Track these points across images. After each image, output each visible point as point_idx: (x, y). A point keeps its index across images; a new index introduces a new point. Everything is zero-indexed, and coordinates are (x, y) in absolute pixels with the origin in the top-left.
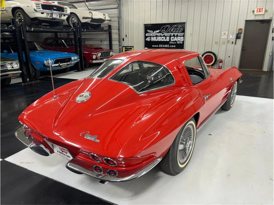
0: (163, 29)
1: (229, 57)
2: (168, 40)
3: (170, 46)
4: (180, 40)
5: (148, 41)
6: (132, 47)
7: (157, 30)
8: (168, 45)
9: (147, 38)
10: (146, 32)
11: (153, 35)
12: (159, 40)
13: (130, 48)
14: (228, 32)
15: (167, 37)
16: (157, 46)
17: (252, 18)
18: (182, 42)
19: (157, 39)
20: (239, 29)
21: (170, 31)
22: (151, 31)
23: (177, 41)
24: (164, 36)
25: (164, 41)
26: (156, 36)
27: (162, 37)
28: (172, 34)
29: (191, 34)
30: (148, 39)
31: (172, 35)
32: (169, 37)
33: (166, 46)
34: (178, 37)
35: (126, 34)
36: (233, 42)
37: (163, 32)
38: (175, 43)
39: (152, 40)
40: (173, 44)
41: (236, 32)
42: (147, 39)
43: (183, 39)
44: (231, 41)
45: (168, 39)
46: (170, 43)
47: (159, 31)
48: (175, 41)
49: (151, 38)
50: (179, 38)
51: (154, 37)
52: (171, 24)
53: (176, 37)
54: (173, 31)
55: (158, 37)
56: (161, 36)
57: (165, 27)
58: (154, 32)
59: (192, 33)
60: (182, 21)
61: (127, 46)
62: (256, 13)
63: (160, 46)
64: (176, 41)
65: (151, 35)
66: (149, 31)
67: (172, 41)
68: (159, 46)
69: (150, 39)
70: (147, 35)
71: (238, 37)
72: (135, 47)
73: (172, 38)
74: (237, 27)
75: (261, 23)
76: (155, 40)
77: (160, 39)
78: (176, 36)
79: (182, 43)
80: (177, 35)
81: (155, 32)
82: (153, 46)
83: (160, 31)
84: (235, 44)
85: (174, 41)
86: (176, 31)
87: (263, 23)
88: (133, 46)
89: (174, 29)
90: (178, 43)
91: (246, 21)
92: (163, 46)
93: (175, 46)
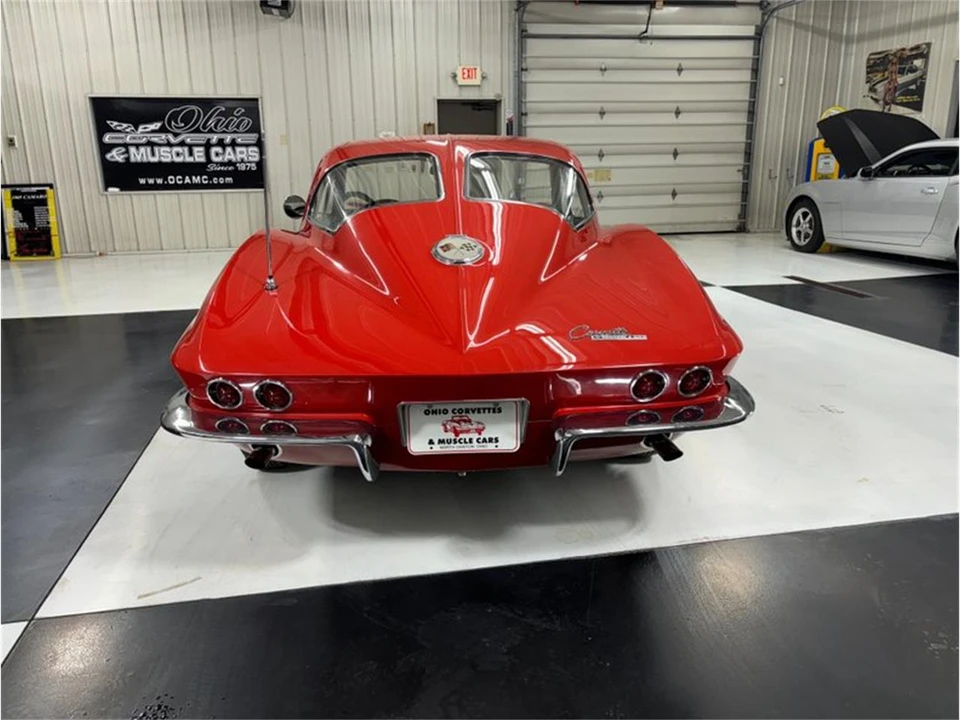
0: (174, 117)
2: (203, 160)
3: (210, 179)
4: (246, 159)
5: (117, 162)
6: (47, 188)
7: (150, 121)
8: (206, 177)
9: (109, 151)
10: (102, 128)
11: (134, 138)
12: (164, 160)
13: (34, 189)
14: (396, 131)
15: (196, 149)
16: (160, 181)
17: (451, 93)
18: (254, 165)
19: (153, 154)
20: (425, 125)
21: (204, 127)
22: (125, 125)
23: (234, 160)
24: (182, 144)
26: (151, 144)
27: (176, 149)
28: (215, 138)
29: (281, 136)
30: (115, 155)
31: (215, 140)
32: (202, 149)
33: (196, 180)
34: (238, 149)
35: (10, 136)
37: (177, 131)
38: (231, 168)
39: (132, 159)
40: (224, 174)
41: (417, 133)
42: (112, 157)
43: (257, 155)
45: (199, 156)
46: (211, 168)
47: (159, 125)
48: (230, 161)
49: (127, 152)
50: (241, 153)
51: (142, 149)
52: (207, 103)
53: (229, 149)
54: (216, 126)
55: (156, 149)
56: (169, 144)
57: (182, 110)
58: (137, 128)
59: (284, 133)
60: (247, 93)
61: (17, 182)
62: (461, 81)
63: (171, 180)
64: (230, 163)
65: (128, 140)
66: (115, 123)
67: (217, 163)
68: (166, 179)
69: (126, 156)
70: (107, 138)
72: (58, 185)
73: (214, 150)
74: (418, 119)
75: (474, 109)
76: (145, 160)
77: (165, 155)
78: (229, 145)
79: (254, 167)
80: (233, 140)
81: (141, 128)
82: (142, 181)
85: (226, 160)
86: (227, 127)
87: (480, 110)
88: (49, 181)
89: (220, 120)
90: (242, 167)
91: (440, 102)
92: (184, 179)
93: (229, 180)
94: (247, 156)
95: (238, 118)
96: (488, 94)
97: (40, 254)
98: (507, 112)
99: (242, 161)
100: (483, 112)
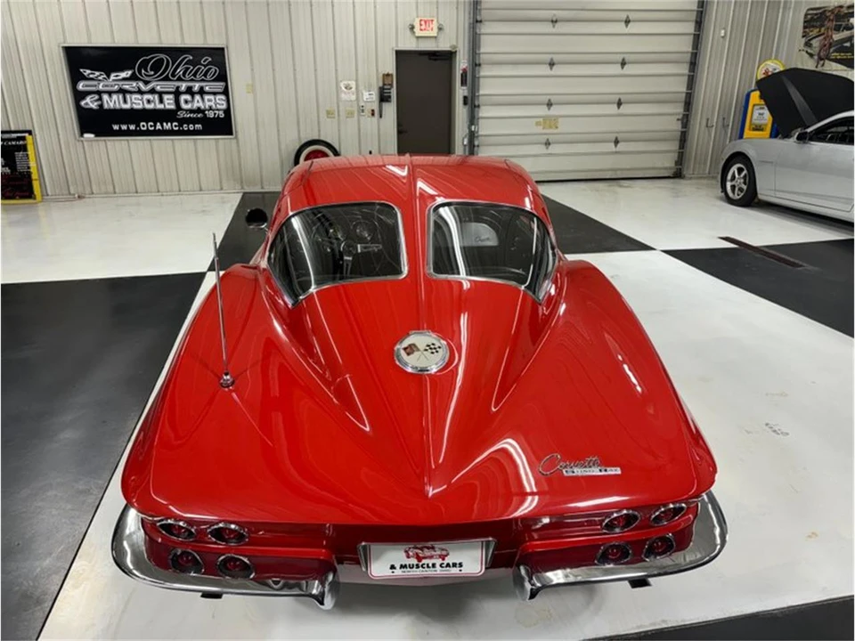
0: (144, 65)
1: (370, 153)
2: (173, 107)
3: (181, 125)
4: (214, 107)
5: (91, 109)
6: (27, 135)
7: (122, 70)
8: (176, 124)
9: (84, 98)
11: (107, 86)
12: (135, 107)
13: (14, 135)
14: (357, 81)
15: (166, 97)
16: (132, 127)
17: (410, 44)
18: (221, 113)
19: (125, 101)
20: (384, 75)
21: (173, 75)
22: (97, 73)
23: (203, 107)
24: (153, 91)
25: (155, 111)
26: (123, 92)
27: (147, 97)
28: (183, 86)
29: (248, 85)
30: (90, 103)
31: (183, 88)
32: (171, 96)
33: (167, 126)
34: (206, 97)
36: (373, 111)
37: (147, 79)
38: (200, 115)
39: (106, 106)
40: (193, 121)
41: (376, 83)
42: (87, 104)
43: (225, 103)
44: (368, 108)
45: (169, 102)
46: (181, 115)
47: (130, 72)
48: (199, 108)
49: (100, 99)
50: (210, 100)
51: (115, 97)
52: (175, 52)
53: (197, 97)
54: (184, 74)
55: (128, 96)
56: (140, 92)
57: (153, 58)
58: (109, 76)
59: (250, 82)
60: (213, 42)
62: (417, 30)
63: (143, 126)
64: (199, 110)
65: (100, 87)
66: (88, 71)
67: (186, 110)
68: (138, 125)
69: (100, 103)
70: (81, 86)
71: (384, 98)
72: (37, 132)
73: (183, 97)
74: (377, 70)
75: (430, 59)
76: (118, 107)
77: (136, 102)
78: (197, 93)
79: (222, 115)
80: (202, 88)
81: (113, 76)
82: (116, 127)
83: (134, 74)
84: (381, 117)
85: (195, 107)
86: (195, 75)
87: (435, 60)
88: (28, 128)
89: (188, 69)
90: (211, 114)
91: (398, 53)
92: (155, 126)
93: (199, 126)
94: (214, 104)
95: (205, 66)
96: (443, 45)
97: (22, 197)
98: (462, 63)
99: (211, 109)
100: (438, 62)
